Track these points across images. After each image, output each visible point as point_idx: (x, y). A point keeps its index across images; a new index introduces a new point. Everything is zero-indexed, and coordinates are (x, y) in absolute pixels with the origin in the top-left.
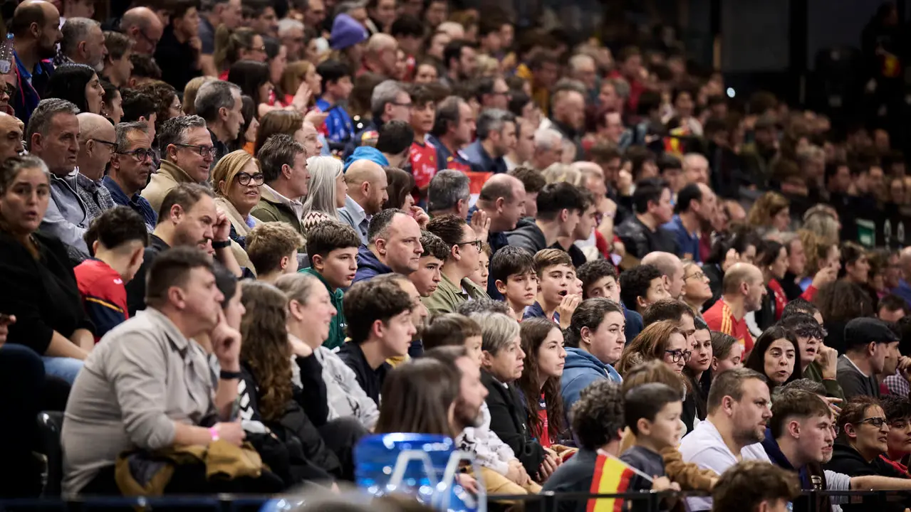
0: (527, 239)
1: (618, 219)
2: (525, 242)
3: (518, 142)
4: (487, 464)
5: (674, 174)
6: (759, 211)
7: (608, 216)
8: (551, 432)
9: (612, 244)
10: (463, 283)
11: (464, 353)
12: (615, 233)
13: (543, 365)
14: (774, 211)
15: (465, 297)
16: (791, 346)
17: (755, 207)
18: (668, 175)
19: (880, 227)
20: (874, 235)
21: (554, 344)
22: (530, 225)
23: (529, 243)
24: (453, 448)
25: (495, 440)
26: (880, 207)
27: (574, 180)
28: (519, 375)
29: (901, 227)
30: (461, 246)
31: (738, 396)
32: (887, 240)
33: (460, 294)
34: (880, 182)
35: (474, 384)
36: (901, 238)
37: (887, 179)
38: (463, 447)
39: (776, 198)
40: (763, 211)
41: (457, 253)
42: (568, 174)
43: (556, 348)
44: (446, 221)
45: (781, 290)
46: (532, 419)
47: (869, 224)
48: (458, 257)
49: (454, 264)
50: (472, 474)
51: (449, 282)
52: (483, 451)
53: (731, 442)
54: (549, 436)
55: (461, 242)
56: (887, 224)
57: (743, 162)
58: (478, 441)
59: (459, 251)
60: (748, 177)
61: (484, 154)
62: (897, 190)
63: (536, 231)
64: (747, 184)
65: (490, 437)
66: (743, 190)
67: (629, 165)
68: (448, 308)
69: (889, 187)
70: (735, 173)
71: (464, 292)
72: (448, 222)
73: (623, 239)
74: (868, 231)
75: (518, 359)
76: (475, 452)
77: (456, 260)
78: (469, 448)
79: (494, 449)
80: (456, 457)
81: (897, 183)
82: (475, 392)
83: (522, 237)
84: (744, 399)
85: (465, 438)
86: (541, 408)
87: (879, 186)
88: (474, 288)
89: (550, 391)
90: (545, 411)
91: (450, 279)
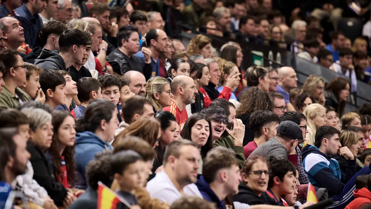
0: (54, 64)
1: (108, 52)
2: (53, 65)
3: (48, 5)
4: (31, 200)
5: (141, 24)
6: (193, 46)
7: (103, 49)
8: (68, 179)
9: (106, 67)
10: (17, 91)
11: (17, 133)
12: (107, 60)
13: (61, 139)
14: (202, 45)
15: (17, 99)
16: (207, 124)
17: (191, 43)
18: (137, 25)
19: (266, 55)
20: (262, 60)
21: (67, 126)
22: (57, 55)
23: (55, 66)
24: (11, 189)
25: (35, 185)
26: (266, 42)
27: (84, 28)
28: (49, 145)
29: (279, 55)
30: (16, 68)
31: (177, 156)
32: (271, 63)
33: (15, 98)
34: (267, 29)
35: (23, 151)
36: (279, 62)
37: (270, 27)
38: (16, 189)
39: (203, 38)
40: (195, 45)
41: (13, 72)
42: (79, 24)
43: (69, 129)
44: (6, 53)
45: (206, 93)
46: (57, 171)
47: (260, 54)
48: (14, 75)
49: (11, 79)
50: (22, 206)
51: (8, 91)
52: (29, 192)
53: (177, 184)
54: (67, 182)
55: (15, 66)
56: (271, 53)
57: (184, 16)
58: (26, 186)
59: (14, 71)
60: (186, 26)
61: (27, 11)
62: (276, 33)
63: (59, 58)
64: (186, 30)
65: (33, 183)
66: (183, 33)
67: (115, 19)
68: (7, 106)
69: (271, 31)
70: (179, 23)
71: (17, 97)
72: (7, 54)
73: (111, 63)
74: (259, 58)
75: (49, 135)
76: (23, 192)
77: (12, 77)
78: (20, 190)
79: (35, 191)
80: (12, 196)
81: (276, 29)
82: (24, 155)
83: (51, 62)
84: (181, 157)
85: (17, 184)
86: (62, 165)
87: (266, 31)
88: (23, 94)
89: (68, 155)
90: (65, 167)
91: (9, 89)
